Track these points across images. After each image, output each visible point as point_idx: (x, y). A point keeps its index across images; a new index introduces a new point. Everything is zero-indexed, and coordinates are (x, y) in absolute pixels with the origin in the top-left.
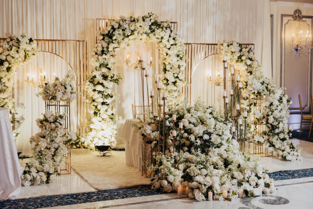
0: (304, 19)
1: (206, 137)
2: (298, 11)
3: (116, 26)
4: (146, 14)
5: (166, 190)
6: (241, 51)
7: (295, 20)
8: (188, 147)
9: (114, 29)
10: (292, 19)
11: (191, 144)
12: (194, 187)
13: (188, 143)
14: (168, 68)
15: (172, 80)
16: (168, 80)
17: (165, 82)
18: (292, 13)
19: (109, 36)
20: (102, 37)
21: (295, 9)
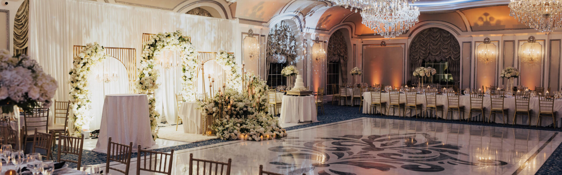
0: (254, 36)
1: (245, 109)
2: (251, 30)
3: (158, 39)
4: (175, 32)
5: (233, 139)
6: (228, 57)
7: (249, 36)
8: (235, 115)
9: (156, 41)
10: (247, 35)
11: (238, 113)
12: (252, 134)
13: (235, 112)
14: (186, 69)
15: (189, 76)
16: (186, 77)
17: (184, 78)
18: (247, 32)
19: (153, 45)
20: (148, 47)
21: (249, 29)
